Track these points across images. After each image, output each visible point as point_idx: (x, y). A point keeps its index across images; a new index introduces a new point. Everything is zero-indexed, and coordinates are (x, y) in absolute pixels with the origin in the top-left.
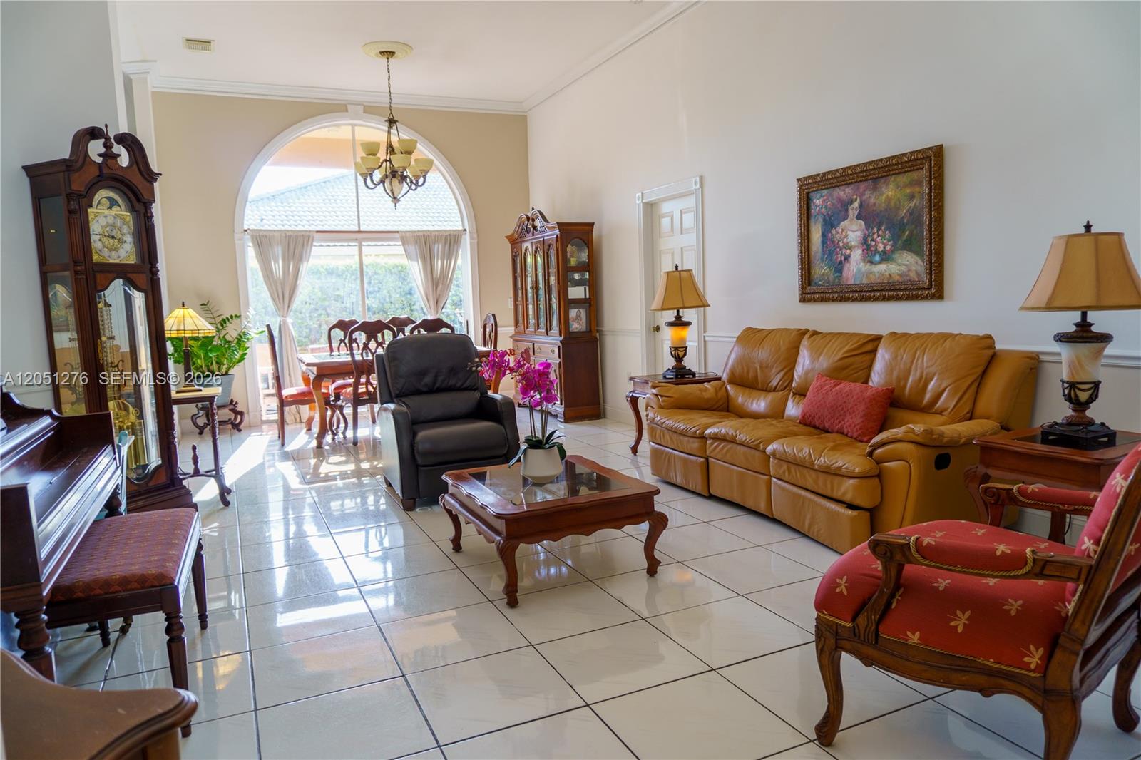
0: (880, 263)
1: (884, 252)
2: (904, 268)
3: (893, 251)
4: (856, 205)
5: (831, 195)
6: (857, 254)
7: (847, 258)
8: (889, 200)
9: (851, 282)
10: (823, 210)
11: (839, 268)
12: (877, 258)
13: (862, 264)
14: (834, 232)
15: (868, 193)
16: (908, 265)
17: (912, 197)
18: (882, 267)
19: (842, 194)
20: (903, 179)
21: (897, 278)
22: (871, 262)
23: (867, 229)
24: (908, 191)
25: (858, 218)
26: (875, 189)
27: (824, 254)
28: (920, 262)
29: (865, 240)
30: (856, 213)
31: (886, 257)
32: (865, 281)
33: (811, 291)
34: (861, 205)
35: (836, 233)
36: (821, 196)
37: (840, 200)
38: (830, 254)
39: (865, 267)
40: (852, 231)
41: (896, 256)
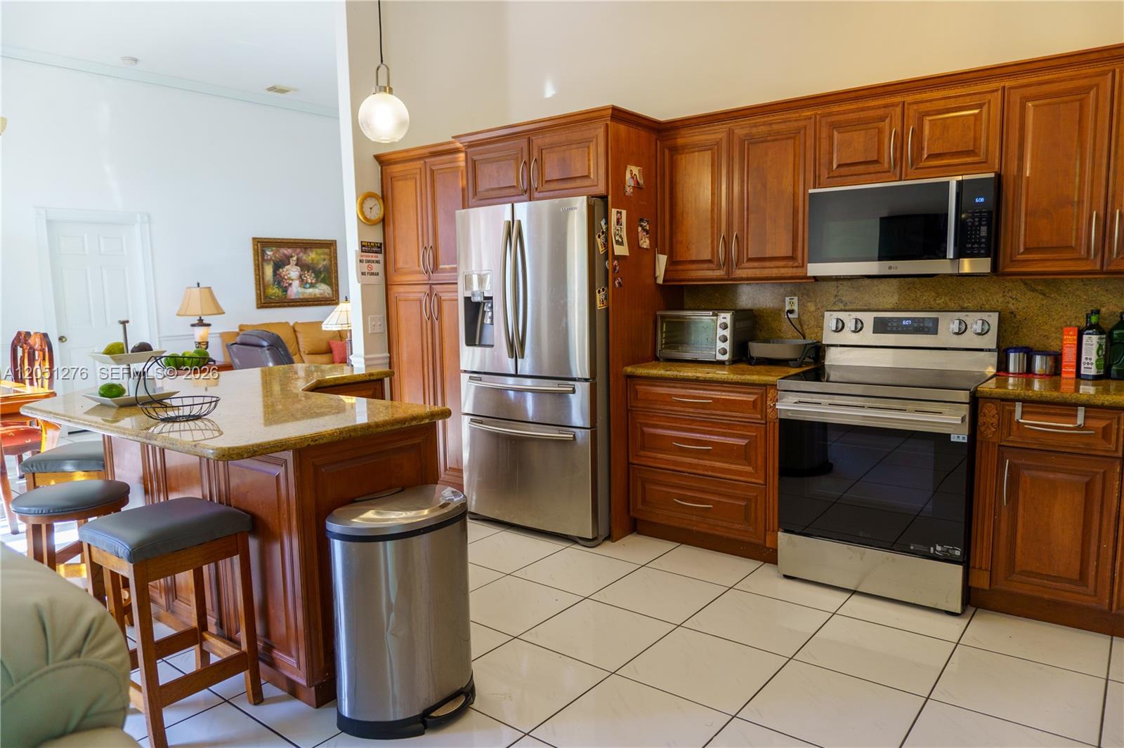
0: (309, 288)
1: (311, 283)
2: (322, 291)
3: (316, 283)
4: (295, 258)
5: (278, 251)
6: (296, 283)
7: (290, 284)
8: (313, 260)
9: (293, 297)
10: (273, 258)
11: (285, 290)
12: (308, 286)
13: (299, 288)
14: (281, 270)
15: (301, 254)
16: (322, 290)
17: (324, 260)
18: (311, 290)
19: (285, 251)
20: (320, 251)
21: (318, 296)
22: (305, 288)
23: (302, 271)
24: (322, 256)
25: (296, 265)
26: (305, 253)
27: (275, 282)
28: (329, 289)
29: (300, 277)
30: (295, 263)
31: (312, 286)
32: (301, 297)
33: (265, 302)
34: (298, 259)
35: (283, 271)
36: (272, 250)
37: (285, 255)
38: (279, 283)
39: (301, 290)
40: (292, 272)
41: (317, 285)
